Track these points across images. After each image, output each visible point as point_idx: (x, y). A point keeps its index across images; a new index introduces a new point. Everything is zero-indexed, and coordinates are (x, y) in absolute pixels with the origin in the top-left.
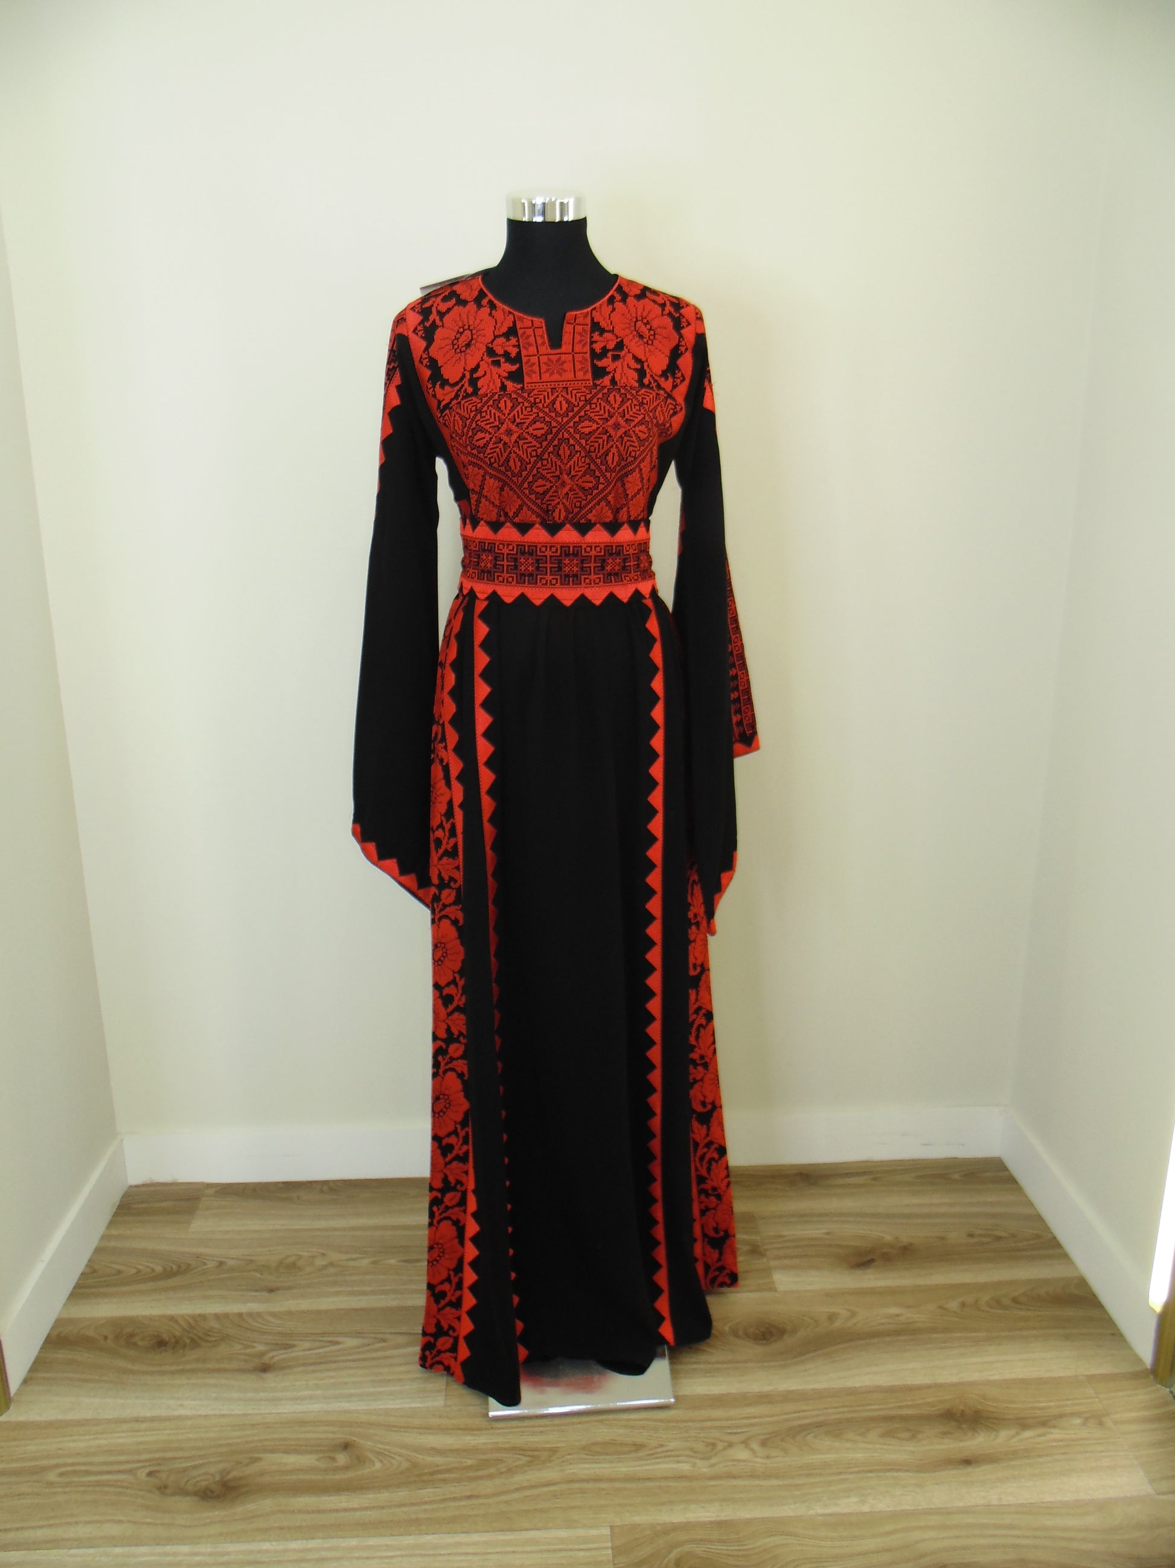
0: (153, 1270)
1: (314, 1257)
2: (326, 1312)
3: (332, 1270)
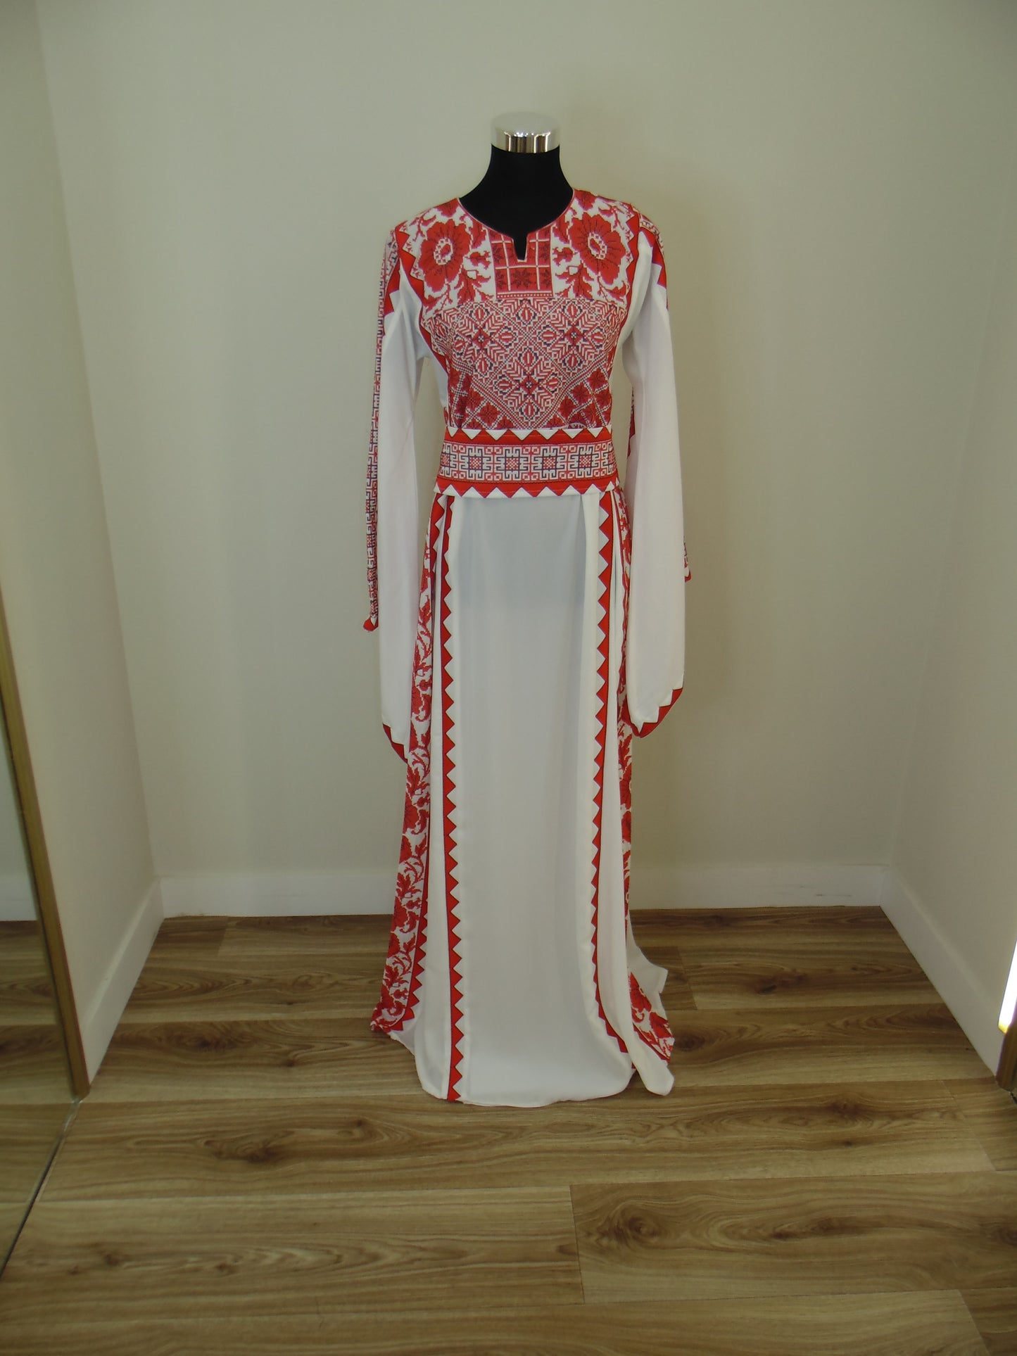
0: (192, 987)
1: (322, 977)
2: (335, 1020)
3: (337, 988)
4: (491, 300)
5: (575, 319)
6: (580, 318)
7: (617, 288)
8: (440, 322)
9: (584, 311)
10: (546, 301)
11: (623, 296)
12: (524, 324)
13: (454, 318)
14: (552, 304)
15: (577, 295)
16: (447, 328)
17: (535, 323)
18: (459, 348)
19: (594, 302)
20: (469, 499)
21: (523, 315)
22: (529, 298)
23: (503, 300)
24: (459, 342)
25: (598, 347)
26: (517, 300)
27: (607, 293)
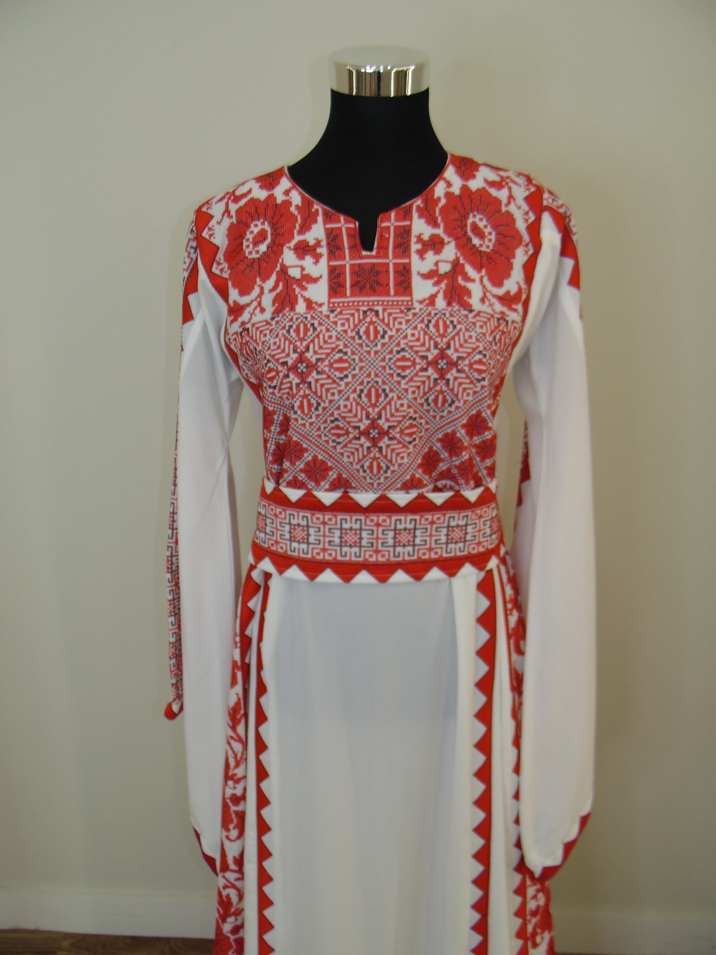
4: (320, 309)
5: (445, 340)
6: (453, 338)
7: (508, 292)
8: (248, 339)
9: (458, 327)
10: (402, 312)
11: (517, 303)
12: (367, 346)
13: (265, 335)
14: (410, 317)
15: (449, 304)
16: (255, 349)
17: (383, 345)
18: (272, 379)
19: (474, 313)
20: (292, 582)
21: (367, 332)
22: (376, 308)
23: (339, 310)
24: (270, 370)
25: (479, 381)
26: (358, 310)
27: (494, 300)
